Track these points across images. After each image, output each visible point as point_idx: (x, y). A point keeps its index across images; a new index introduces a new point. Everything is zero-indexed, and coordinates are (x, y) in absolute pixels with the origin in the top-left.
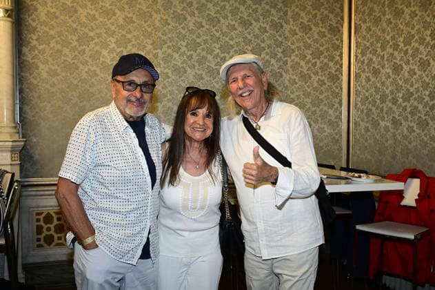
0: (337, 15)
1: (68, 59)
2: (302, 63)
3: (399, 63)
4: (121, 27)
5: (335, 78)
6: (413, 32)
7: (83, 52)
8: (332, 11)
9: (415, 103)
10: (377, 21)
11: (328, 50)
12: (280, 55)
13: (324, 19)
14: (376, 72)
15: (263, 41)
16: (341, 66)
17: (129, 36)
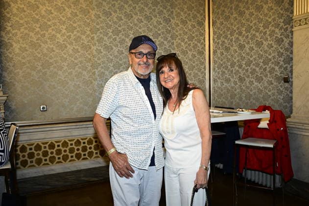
0: (201, 15)
1: (33, 40)
2: (183, 44)
3: (242, 43)
4: (69, 19)
5: (202, 53)
6: (251, 25)
7: (44, 35)
8: (199, 12)
9: (254, 67)
10: (227, 18)
11: (197, 36)
12: (169, 39)
13: (195, 17)
14: (227, 49)
15: (159, 30)
16: (205, 45)
17: (75, 25)
